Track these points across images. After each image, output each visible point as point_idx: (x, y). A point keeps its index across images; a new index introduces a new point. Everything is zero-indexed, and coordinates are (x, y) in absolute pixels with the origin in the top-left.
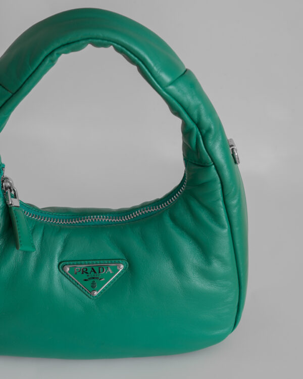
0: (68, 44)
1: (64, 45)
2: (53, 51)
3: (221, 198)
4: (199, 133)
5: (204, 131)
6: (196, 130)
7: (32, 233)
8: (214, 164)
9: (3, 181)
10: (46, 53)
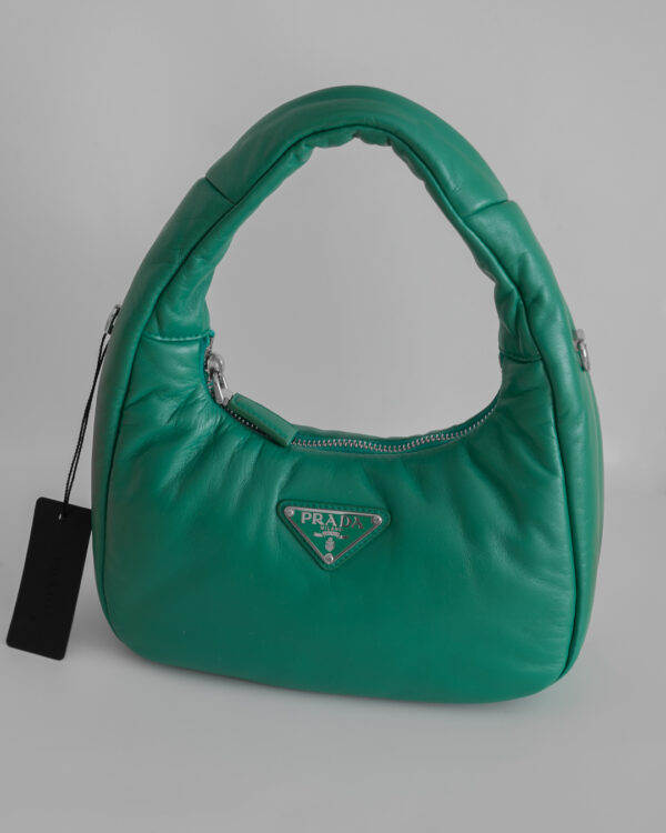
0: (323, 131)
1: (315, 133)
2: (300, 141)
3: (553, 421)
4: (521, 302)
5: (529, 301)
6: (516, 296)
7: (243, 449)
8: (543, 359)
9: (208, 358)
10: (289, 143)
